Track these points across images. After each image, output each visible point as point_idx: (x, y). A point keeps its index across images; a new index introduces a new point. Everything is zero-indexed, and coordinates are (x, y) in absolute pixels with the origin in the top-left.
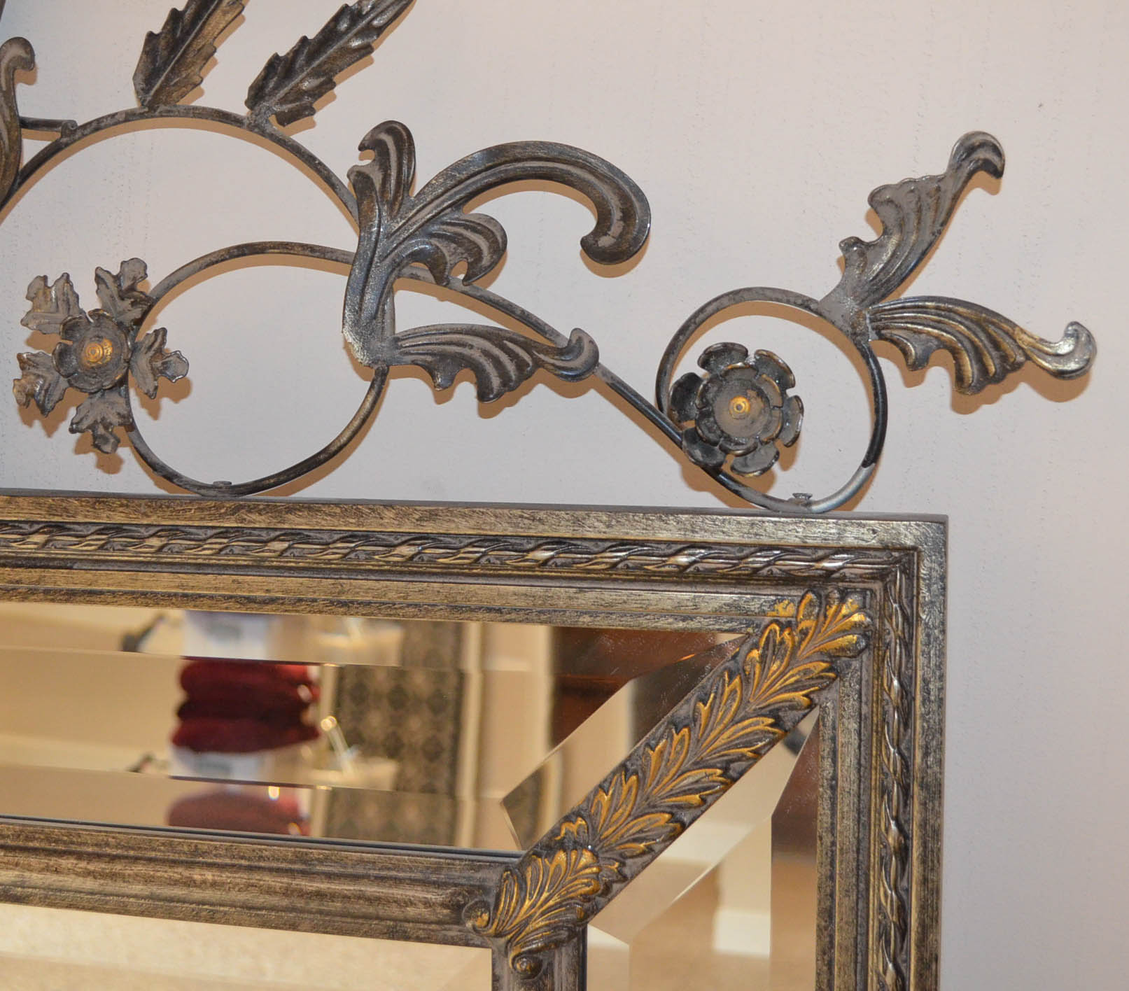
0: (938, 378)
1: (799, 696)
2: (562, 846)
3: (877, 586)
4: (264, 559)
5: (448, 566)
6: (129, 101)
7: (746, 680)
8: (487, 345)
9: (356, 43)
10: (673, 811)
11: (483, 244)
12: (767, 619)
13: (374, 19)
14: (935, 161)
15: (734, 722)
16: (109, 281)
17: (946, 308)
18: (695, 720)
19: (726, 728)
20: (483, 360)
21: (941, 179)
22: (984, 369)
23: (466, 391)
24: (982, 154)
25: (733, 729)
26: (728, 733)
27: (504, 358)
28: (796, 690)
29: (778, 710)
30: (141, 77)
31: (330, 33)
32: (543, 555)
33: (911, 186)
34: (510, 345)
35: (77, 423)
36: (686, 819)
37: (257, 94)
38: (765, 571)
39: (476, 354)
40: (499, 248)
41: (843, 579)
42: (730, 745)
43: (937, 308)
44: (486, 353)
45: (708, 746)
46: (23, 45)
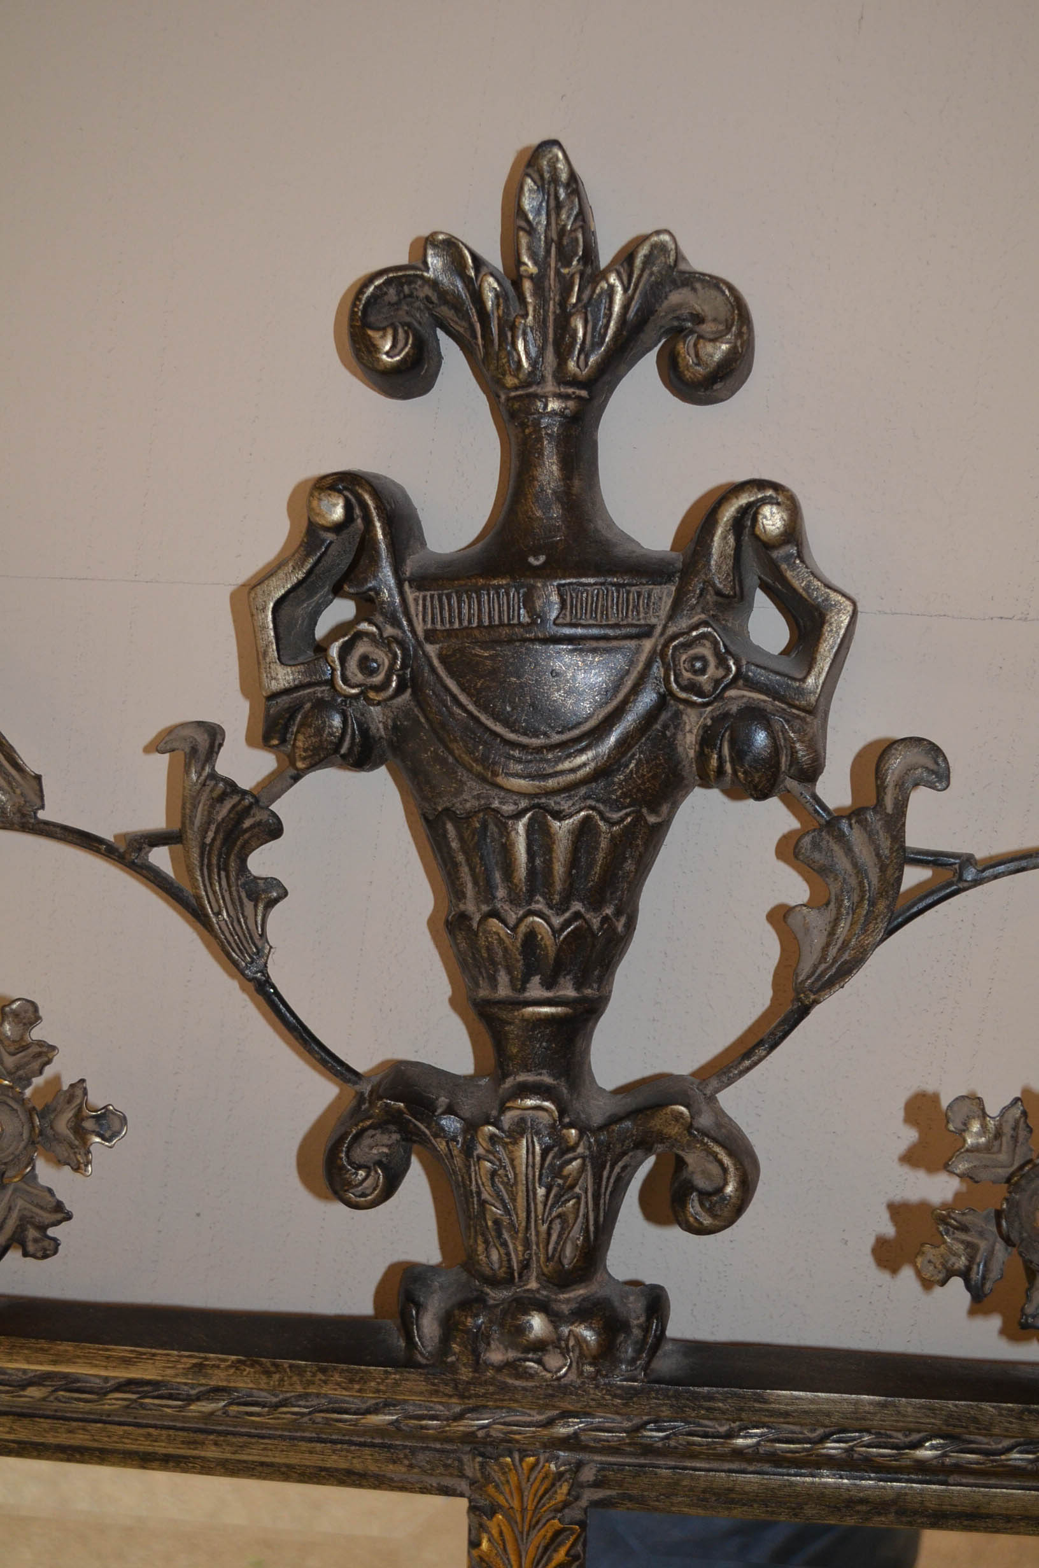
46: (935, 751)
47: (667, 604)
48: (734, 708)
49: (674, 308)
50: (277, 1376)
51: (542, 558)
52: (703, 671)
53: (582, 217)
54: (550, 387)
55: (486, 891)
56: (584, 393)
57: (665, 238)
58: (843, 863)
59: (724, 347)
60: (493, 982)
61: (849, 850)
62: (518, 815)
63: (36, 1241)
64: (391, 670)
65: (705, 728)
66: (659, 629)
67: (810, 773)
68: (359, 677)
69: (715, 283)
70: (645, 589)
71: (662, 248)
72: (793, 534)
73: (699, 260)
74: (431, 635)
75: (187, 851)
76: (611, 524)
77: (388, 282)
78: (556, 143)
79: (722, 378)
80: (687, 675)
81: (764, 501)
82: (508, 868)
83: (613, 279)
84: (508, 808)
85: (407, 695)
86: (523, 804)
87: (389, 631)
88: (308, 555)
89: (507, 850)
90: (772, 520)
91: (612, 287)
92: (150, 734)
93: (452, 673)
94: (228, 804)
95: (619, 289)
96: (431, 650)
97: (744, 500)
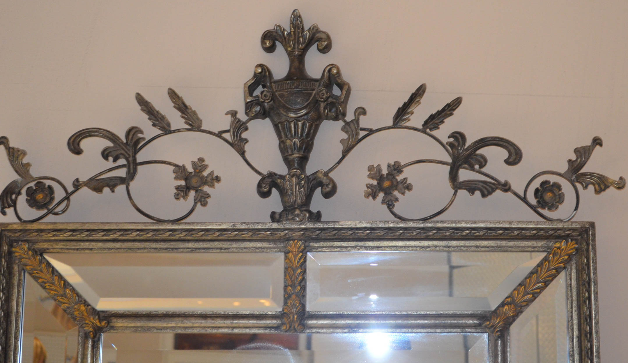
0: (591, 187)
1: (562, 265)
2: (506, 304)
3: (579, 238)
4: (429, 236)
5: (477, 236)
6: (391, 124)
7: (549, 262)
8: (483, 184)
9: (449, 113)
10: (533, 294)
11: (482, 160)
12: (553, 247)
13: (453, 107)
14: (588, 142)
15: (547, 272)
16: (391, 166)
17: (592, 175)
18: (537, 271)
19: (544, 274)
20: (482, 188)
21: (589, 146)
22: (601, 188)
23: (478, 193)
24: (598, 141)
25: (547, 273)
26: (545, 275)
27: (487, 187)
28: (561, 263)
29: (557, 268)
30: (395, 118)
31: (443, 110)
32: (501, 232)
33: (583, 148)
34: (489, 184)
35: (384, 200)
36: (536, 296)
37: (426, 123)
38: (554, 234)
39: (480, 186)
40: (486, 161)
41: (572, 236)
42: (546, 277)
43: (590, 175)
44: (482, 186)
45: (541, 277)
46: (363, 109)
47: (317, 86)
48: (329, 102)
49: (317, 37)
50: (249, 225)
51: (296, 78)
52: (323, 96)
53: (301, 22)
54: (296, 50)
55: (286, 136)
56: (302, 51)
57: (316, 25)
58: (350, 130)
59: (326, 43)
60: (288, 152)
61: (350, 128)
62: (292, 121)
63: (204, 201)
64: (270, 97)
65: (325, 106)
66: (316, 90)
67: (344, 115)
68: (264, 98)
69: (324, 32)
70: (314, 83)
71: (315, 27)
72: (338, 73)
73: (322, 29)
74: (276, 91)
75: (231, 133)
76: (307, 73)
77: (268, 32)
78: (296, 10)
79: (326, 48)
80: (321, 96)
81: (333, 67)
82: (290, 131)
83: (307, 32)
84: (291, 120)
85: (272, 101)
86: (293, 119)
87: (269, 90)
88: (255, 78)
89: (290, 128)
90: (335, 71)
91: (307, 33)
92: (225, 112)
93: (281, 98)
94: (239, 123)
95: (308, 34)
96: (277, 93)
97: (330, 67)
